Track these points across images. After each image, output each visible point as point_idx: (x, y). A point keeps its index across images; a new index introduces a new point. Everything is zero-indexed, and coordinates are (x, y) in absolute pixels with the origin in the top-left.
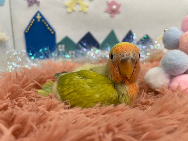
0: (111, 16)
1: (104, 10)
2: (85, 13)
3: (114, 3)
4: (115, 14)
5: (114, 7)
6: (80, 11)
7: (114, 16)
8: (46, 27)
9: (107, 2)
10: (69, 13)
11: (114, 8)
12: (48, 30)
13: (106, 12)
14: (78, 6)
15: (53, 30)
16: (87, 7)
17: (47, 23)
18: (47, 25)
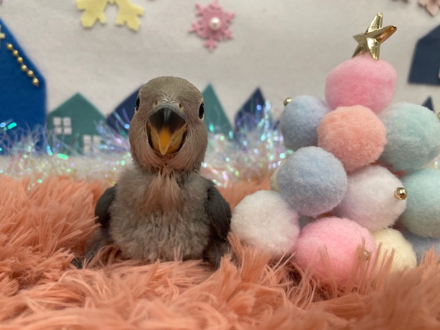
0: (207, 47)
1: (191, 29)
2: (133, 31)
3: (214, 10)
4: (217, 40)
5: (216, 21)
6: (119, 26)
7: (215, 47)
8: (19, 65)
9: (197, 7)
10: (88, 29)
11: (215, 25)
12: (25, 73)
13: (193, 32)
14: (112, 10)
15: (37, 74)
16: (140, 16)
17: (21, 54)
18: (20, 59)
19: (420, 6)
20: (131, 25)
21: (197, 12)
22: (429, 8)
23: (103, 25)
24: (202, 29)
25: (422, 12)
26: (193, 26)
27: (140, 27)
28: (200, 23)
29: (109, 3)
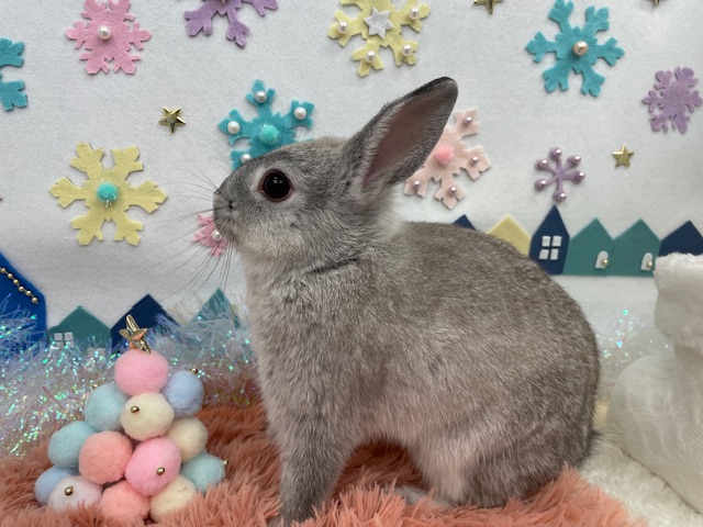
0: (213, 254)
1: (194, 239)
2: (133, 246)
6: (118, 241)
7: (221, 254)
8: (16, 287)
9: (199, 217)
12: (22, 294)
13: (196, 242)
14: (109, 227)
15: (36, 293)
16: (137, 231)
17: (16, 276)
18: (16, 281)
19: (437, 200)
20: (130, 240)
21: (200, 222)
22: (445, 201)
23: (101, 241)
24: (204, 238)
25: (439, 205)
26: (197, 236)
27: (140, 242)
28: (203, 232)
29: (105, 220)
